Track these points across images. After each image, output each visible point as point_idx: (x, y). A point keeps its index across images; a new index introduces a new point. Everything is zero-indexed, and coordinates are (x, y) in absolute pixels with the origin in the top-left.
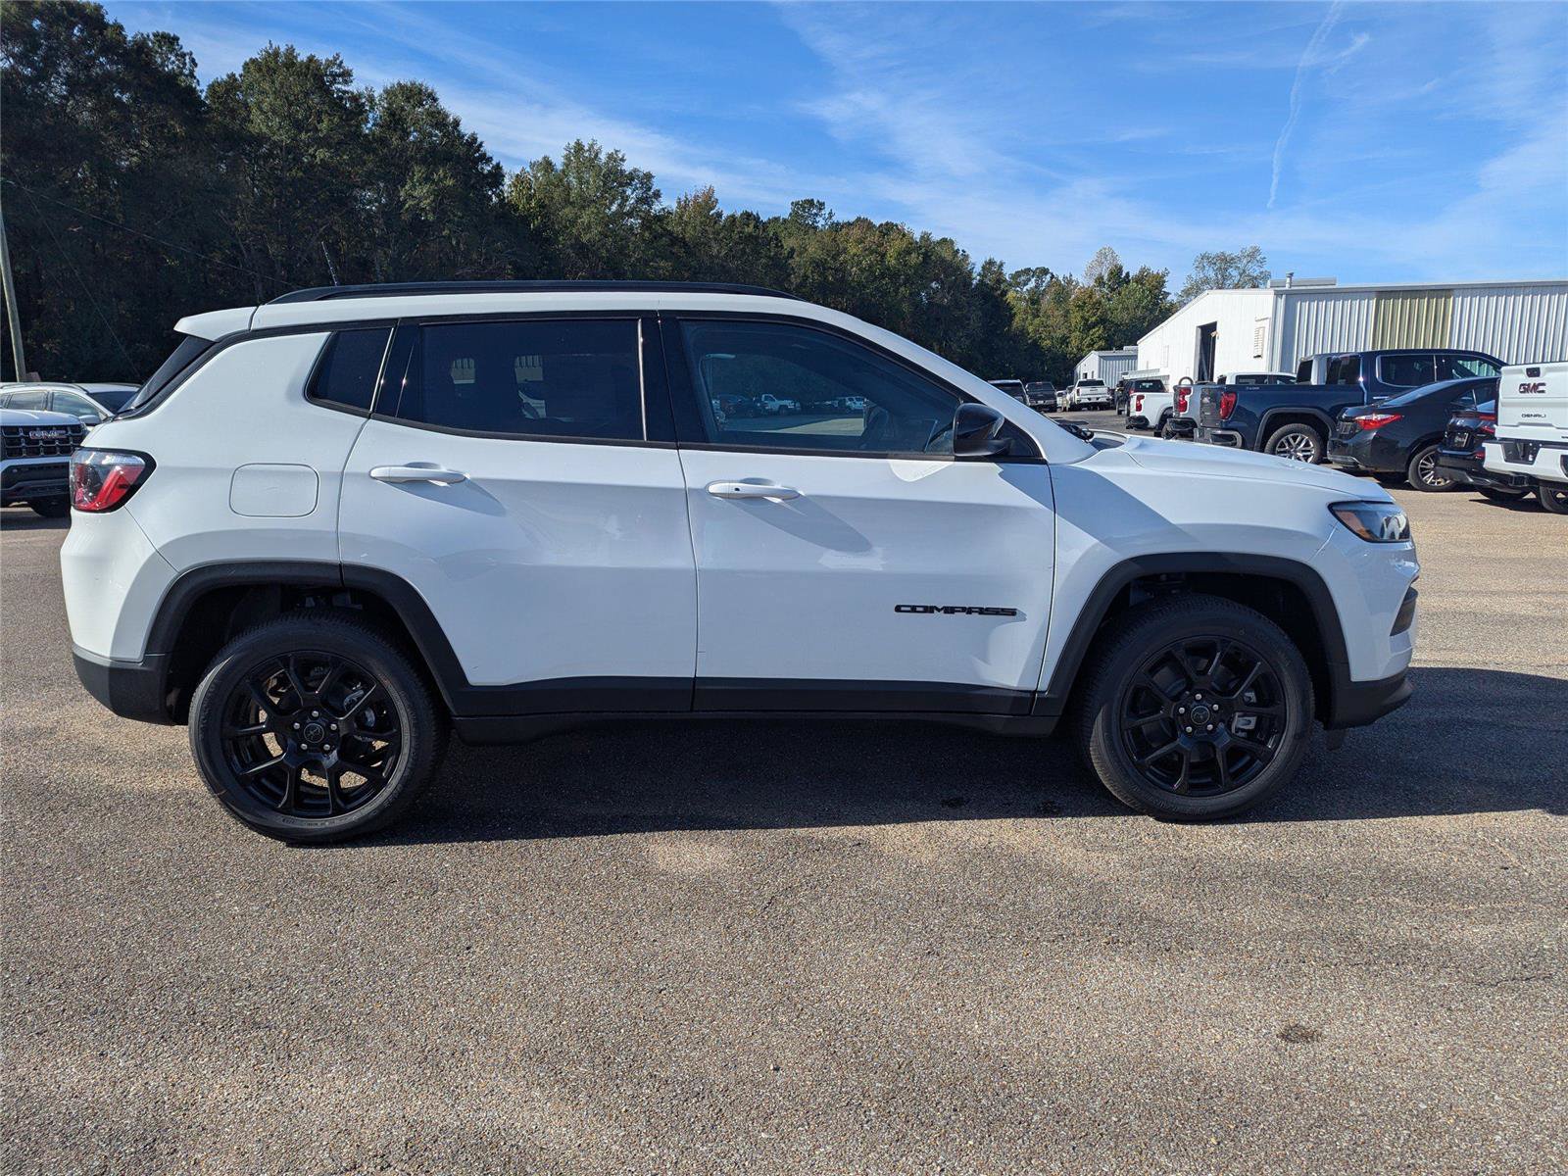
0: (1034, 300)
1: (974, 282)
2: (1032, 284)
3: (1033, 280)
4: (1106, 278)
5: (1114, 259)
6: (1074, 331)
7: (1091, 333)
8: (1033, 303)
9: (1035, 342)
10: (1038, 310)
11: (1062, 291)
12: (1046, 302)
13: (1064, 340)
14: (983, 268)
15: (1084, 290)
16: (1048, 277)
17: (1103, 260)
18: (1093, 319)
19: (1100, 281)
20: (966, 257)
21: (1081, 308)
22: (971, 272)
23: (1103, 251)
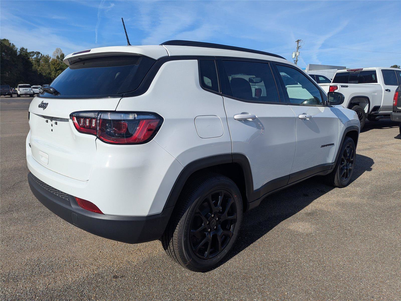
0: (38, 61)
1: (18, 54)
2: (35, 56)
3: (35, 55)
4: (59, 57)
5: (61, 51)
6: (53, 71)
7: (58, 72)
8: (37, 62)
9: (40, 73)
10: (39, 64)
11: (46, 59)
12: (42, 62)
13: (50, 74)
14: (20, 50)
15: (54, 60)
16: (40, 55)
17: (58, 51)
18: (58, 68)
19: (58, 57)
20: (14, 46)
21: (54, 64)
22: (16, 50)
23: (58, 49)
